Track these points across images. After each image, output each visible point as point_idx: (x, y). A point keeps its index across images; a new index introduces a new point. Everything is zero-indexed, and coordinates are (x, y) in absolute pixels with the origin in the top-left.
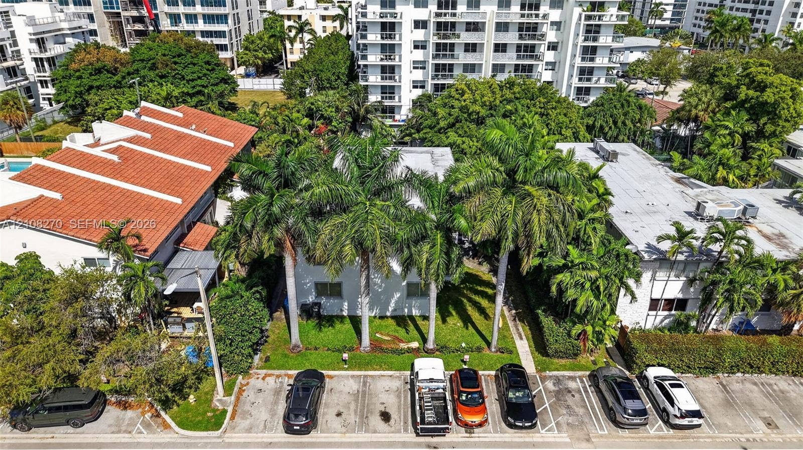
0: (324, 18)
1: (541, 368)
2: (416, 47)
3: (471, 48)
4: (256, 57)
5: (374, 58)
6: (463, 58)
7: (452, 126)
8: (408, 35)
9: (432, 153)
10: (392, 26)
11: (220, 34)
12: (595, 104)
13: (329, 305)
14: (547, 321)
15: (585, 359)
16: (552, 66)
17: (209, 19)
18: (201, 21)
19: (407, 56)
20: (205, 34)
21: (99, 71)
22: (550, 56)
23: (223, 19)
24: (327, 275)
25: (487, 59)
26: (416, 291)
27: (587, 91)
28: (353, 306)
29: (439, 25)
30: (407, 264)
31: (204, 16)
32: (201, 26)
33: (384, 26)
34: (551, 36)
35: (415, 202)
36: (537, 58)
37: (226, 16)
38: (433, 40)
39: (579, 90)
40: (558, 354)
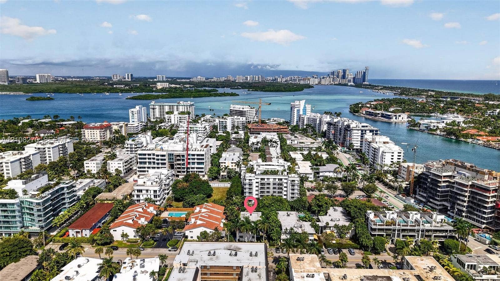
0: (232, 163)
1: (270, 247)
2: (256, 187)
3: (268, 188)
4: (213, 176)
5: (247, 190)
6: (266, 190)
7: (262, 207)
8: (255, 185)
9: (258, 214)
10: (251, 184)
11: (202, 168)
12: (295, 201)
13: (241, 239)
14: (271, 241)
15: (276, 246)
16: (286, 191)
17: (198, 163)
18: (196, 164)
19: (255, 189)
20: (197, 168)
21: (184, 189)
22: (285, 189)
23: (202, 163)
24: (241, 234)
25: (271, 190)
26: (253, 237)
27: (294, 197)
28: (245, 239)
29: (261, 184)
30: (252, 233)
31: (197, 162)
32: (196, 166)
33: (249, 184)
34: (285, 185)
35: (253, 224)
36: (283, 190)
37: (204, 162)
38: (260, 186)
39: (292, 197)
40: (272, 246)
